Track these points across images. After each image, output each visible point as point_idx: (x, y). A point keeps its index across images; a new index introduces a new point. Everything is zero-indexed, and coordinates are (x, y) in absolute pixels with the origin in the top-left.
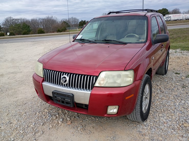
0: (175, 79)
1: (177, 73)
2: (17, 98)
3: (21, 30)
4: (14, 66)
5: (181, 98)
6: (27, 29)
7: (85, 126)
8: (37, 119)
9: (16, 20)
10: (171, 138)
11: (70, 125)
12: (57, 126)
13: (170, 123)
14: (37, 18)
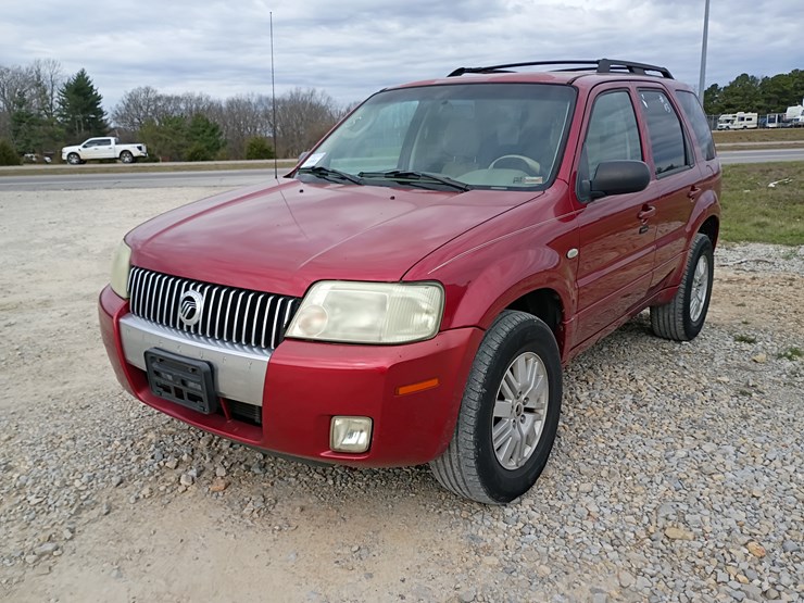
0: (723, 361)
1: (742, 339)
2: (66, 387)
3: (183, 141)
4: (103, 274)
5: (708, 435)
6: (206, 141)
7: (276, 501)
8: (107, 462)
9: (169, 99)
10: (587, 572)
11: (221, 494)
12: (168, 491)
13: (612, 519)
14: (253, 94)
